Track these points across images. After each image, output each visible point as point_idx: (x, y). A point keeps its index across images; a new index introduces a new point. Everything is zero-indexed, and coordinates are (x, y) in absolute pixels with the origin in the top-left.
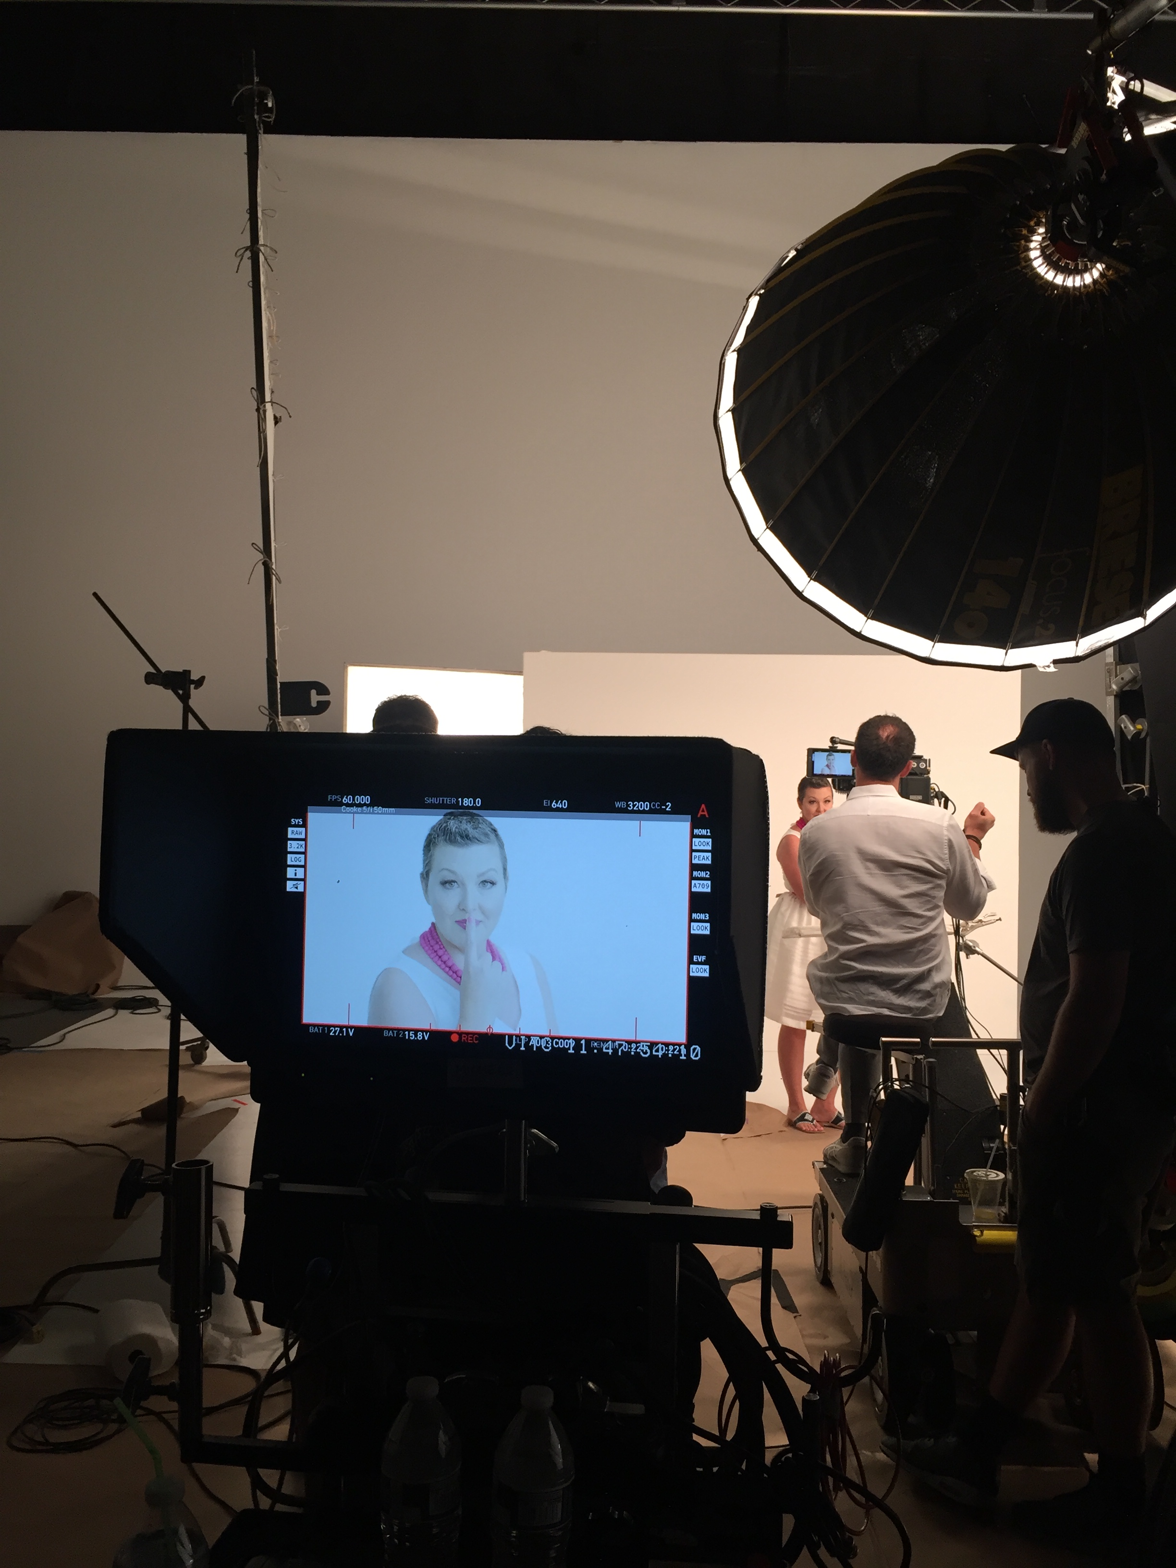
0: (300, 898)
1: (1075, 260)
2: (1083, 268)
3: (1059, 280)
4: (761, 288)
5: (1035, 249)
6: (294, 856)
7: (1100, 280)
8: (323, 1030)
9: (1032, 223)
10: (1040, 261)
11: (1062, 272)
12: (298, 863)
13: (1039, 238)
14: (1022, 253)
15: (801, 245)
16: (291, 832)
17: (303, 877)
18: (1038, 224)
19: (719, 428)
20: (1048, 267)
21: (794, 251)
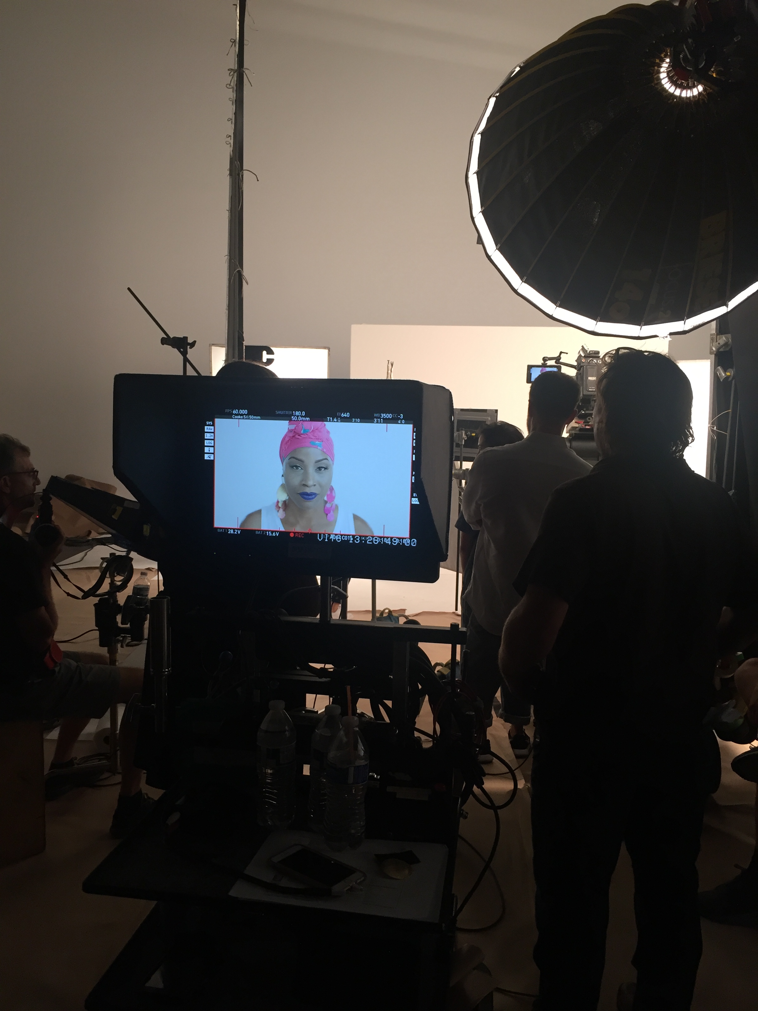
0: (211, 463)
1: (687, 80)
2: (692, 85)
3: (677, 92)
4: (497, 92)
5: (664, 72)
6: (208, 441)
7: (703, 93)
8: (225, 531)
9: (662, 55)
10: (667, 80)
11: (679, 88)
12: (210, 445)
13: (667, 65)
14: (656, 75)
15: (523, 64)
16: (207, 429)
17: (213, 452)
18: (666, 56)
19: (469, 184)
20: (671, 84)
21: (519, 67)
